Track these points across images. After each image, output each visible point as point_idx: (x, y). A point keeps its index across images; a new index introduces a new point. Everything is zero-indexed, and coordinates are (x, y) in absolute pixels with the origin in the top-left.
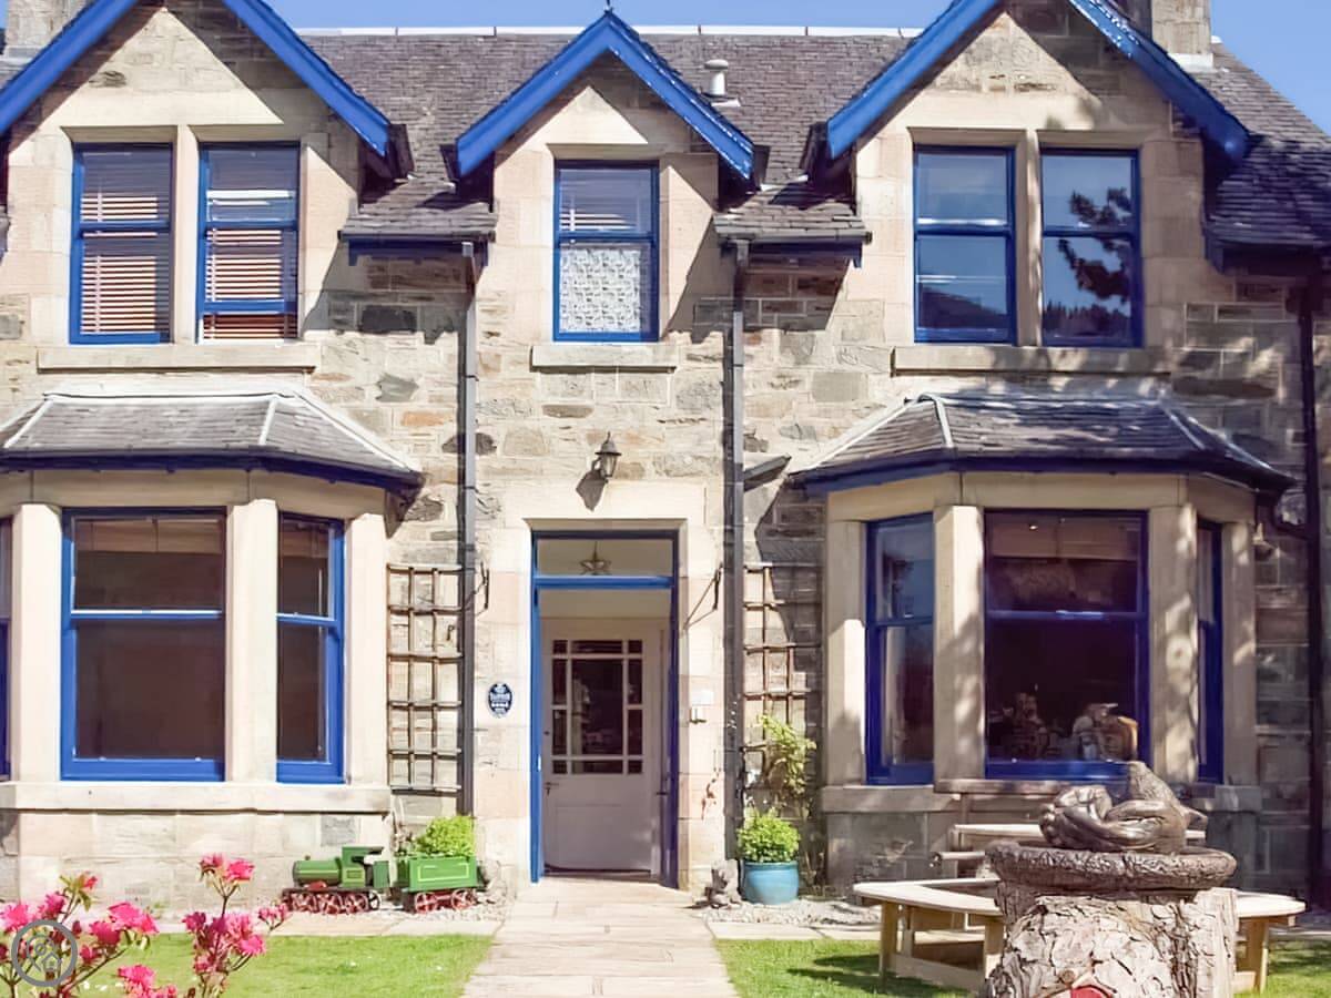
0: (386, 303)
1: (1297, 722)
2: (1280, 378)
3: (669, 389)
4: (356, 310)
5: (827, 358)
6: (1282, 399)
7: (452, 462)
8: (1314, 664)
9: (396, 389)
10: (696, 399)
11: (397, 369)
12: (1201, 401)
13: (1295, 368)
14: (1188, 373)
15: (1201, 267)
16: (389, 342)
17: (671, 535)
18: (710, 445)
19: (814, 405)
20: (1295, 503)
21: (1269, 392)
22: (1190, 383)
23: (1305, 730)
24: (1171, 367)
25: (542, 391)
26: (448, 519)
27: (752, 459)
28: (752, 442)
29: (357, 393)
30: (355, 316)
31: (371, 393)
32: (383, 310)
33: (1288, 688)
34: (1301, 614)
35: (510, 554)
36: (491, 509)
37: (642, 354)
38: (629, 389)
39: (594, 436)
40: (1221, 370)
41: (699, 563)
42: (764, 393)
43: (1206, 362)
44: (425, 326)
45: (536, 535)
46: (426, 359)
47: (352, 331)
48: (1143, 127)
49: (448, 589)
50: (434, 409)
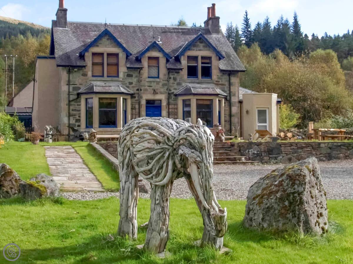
1: (229, 122)
2: (227, 84)
3: (161, 84)
4: (126, 74)
5: (178, 81)
6: (227, 86)
7: (138, 92)
8: (230, 116)
9: (131, 83)
10: (164, 85)
11: (131, 81)
12: (218, 86)
13: (228, 82)
14: (217, 83)
15: (218, 71)
16: (130, 78)
17: (161, 100)
18: (165, 90)
19: (177, 86)
20: (228, 98)
21: (225, 85)
22: (217, 84)
23: (229, 123)
24: (215, 82)
25: (147, 84)
26: (137, 98)
27: (170, 92)
28: (170, 90)
29: (126, 84)
30: (126, 75)
31: (128, 84)
32: (129, 74)
33: (228, 118)
34: (229, 110)
35: (143, 102)
36: (141, 97)
37: (158, 80)
38: (157, 84)
39: (153, 89)
40: (220, 83)
41: (164, 104)
42: (171, 85)
43: (219, 81)
44: (134, 76)
45: (146, 100)
46: (134, 80)
47: (126, 77)
48: (212, 55)
49: (137, 106)
50: (135, 86)
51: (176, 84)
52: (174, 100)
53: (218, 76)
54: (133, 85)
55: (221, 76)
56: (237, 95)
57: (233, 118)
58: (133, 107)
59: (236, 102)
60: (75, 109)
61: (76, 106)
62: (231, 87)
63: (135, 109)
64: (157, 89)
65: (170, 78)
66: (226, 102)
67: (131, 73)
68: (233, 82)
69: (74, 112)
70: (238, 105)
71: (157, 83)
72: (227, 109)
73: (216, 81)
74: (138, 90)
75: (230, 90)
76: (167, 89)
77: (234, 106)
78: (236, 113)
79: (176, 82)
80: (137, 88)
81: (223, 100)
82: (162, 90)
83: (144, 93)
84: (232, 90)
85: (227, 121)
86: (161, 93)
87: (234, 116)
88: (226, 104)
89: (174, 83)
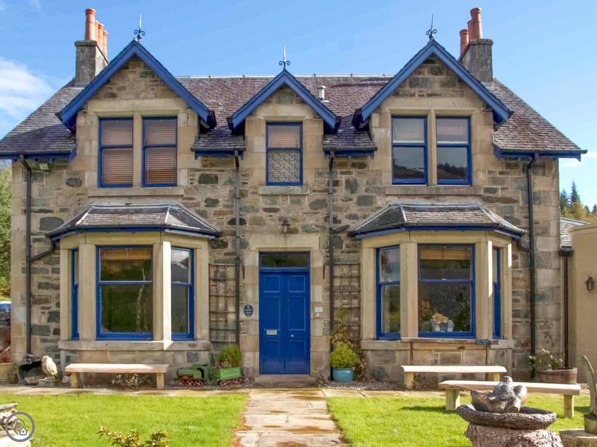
0: (208, 173)
1: (526, 316)
2: (520, 196)
3: (306, 202)
4: (197, 175)
5: (362, 191)
6: (521, 204)
7: (231, 228)
8: (532, 297)
9: (211, 203)
10: (316, 205)
11: (212, 196)
12: (492, 205)
13: (525, 193)
14: (488, 195)
15: (493, 157)
16: (209, 186)
17: (307, 253)
18: (321, 222)
19: (357, 208)
20: (525, 240)
21: (516, 201)
22: (489, 199)
23: (529, 320)
24: (482, 193)
25: (262, 203)
26: (230, 248)
27: (336, 227)
28: (336, 221)
29: (198, 204)
30: (197, 177)
31: (203, 204)
32: (207, 175)
33: (523, 305)
34: (528, 279)
35: (251, 260)
36: (244, 245)
37: (297, 190)
38: (292, 202)
39: (280, 219)
40: (500, 194)
41: (318, 262)
42: (340, 203)
43: (494, 191)
44: (222, 181)
45: (261, 253)
46: (222, 192)
47: (196, 183)
48: (472, 108)
49: (230, 272)
50: (225, 210)
51: (355, 200)
52: (348, 252)
53: (490, 172)
54: (220, 208)
55: (501, 173)
56: (553, 230)
57: (540, 307)
58: (219, 275)
59: (550, 253)
60: (48, 284)
61: (50, 275)
62: (535, 208)
63: (224, 279)
64: (294, 220)
65: (336, 183)
66: (519, 254)
67: (212, 172)
68: (540, 192)
69: (45, 293)
70: (556, 262)
71: (295, 199)
72: (521, 275)
73: (487, 190)
74: (232, 222)
75: (530, 217)
76: (326, 219)
77: (542, 267)
78: (552, 289)
79: (355, 197)
80: (229, 217)
81: (510, 246)
82: (311, 221)
83: (252, 232)
84: (536, 217)
85: (522, 314)
86: (307, 230)
87: (543, 297)
88: (519, 260)
89: (351, 200)
